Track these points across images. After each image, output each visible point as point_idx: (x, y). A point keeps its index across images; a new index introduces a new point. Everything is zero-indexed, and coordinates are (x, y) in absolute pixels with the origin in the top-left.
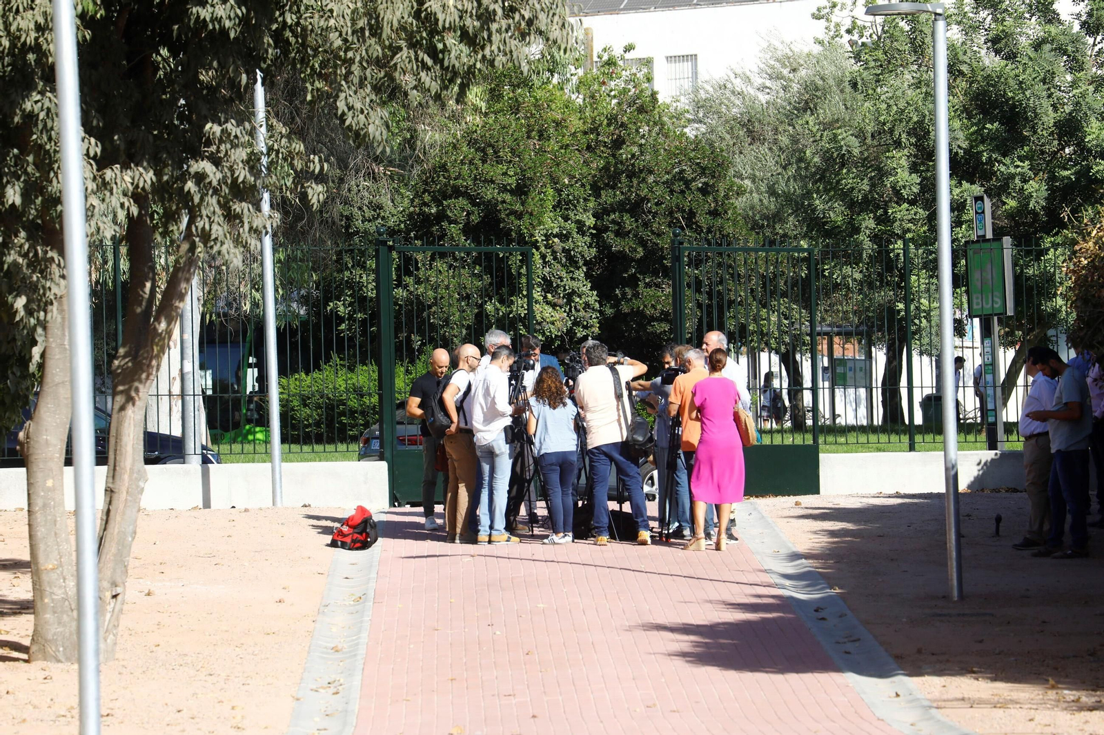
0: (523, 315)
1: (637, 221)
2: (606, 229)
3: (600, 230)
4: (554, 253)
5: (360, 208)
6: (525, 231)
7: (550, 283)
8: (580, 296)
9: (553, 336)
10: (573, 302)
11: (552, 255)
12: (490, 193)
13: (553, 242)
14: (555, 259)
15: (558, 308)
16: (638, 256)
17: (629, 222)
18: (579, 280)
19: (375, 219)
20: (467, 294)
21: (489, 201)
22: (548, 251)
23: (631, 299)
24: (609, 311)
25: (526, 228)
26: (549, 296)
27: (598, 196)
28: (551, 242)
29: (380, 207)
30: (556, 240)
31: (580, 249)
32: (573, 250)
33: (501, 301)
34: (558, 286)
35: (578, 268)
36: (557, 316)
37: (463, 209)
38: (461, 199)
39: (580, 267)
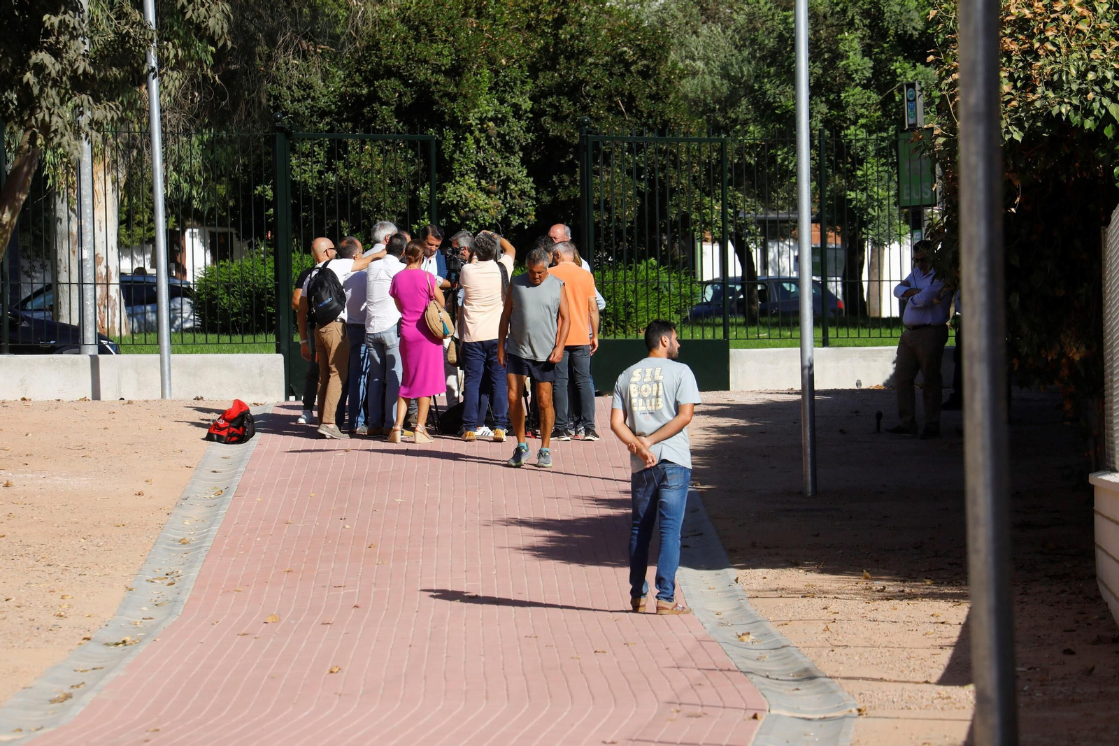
0: (455, 203)
1: (575, 105)
2: (543, 113)
3: (537, 114)
4: (488, 138)
5: (289, 88)
6: (459, 114)
7: (485, 168)
8: (515, 183)
9: (487, 224)
10: (509, 189)
11: (486, 140)
12: (423, 74)
13: (488, 126)
14: (490, 143)
15: (492, 195)
16: (576, 142)
17: (566, 106)
18: (514, 166)
19: (305, 99)
20: (399, 179)
21: (423, 82)
22: (483, 135)
23: (568, 186)
24: (546, 199)
25: (459, 111)
26: (483, 182)
27: (536, 78)
28: (485, 126)
29: (310, 87)
30: (491, 124)
31: (516, 134)
32: (508, 134)
34: (492, 172)
35: (514, 153)
36: (491, 203)
37: (395, 91)
38: (393, 79)
39: (516, 152)
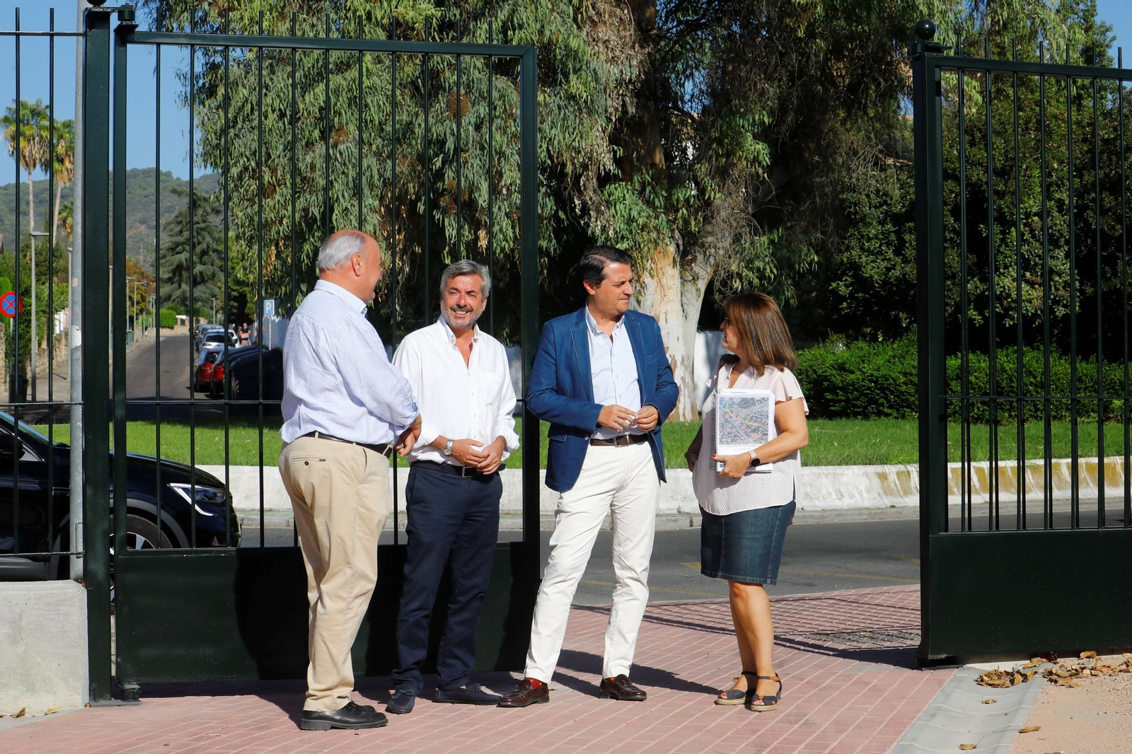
0: (998, 293)
1: (1116, 199)
2: (1087, 207)
3: (1082, 209)
4: (1032, 231)
5: (868, 196)
6: (1006, 210)
7: (1028, 260)
8: (1060, 275)
9: (1030, 314)
10: (1053, 280)
11: (1030, 233)
12: (978, 174)
13: (1033, 221)
14: (1034, 237)
15: (1036, 286)
16: (1117, 234)
17: (1108, 200)
18: (1058, 258)
19: (881, 205)
20: (952, 273)
21: (976, 183)
22: (1027, 229)
23: (1110, 278)
24: (1089, 290)
25: (1007, 207)
26: (1028, 274)
27: (1081, 176)
28: (1030, 220)
29: (886, 194)
30: (1036, 218)
31: (1059, 227)
32: (1051, 227)
33: (982, 280)
34: (1036, 264)
35: (1059, 247)
36: (1034, 294)
37: (952, 192)
38: (950, 181)
39: (1061, 246)
